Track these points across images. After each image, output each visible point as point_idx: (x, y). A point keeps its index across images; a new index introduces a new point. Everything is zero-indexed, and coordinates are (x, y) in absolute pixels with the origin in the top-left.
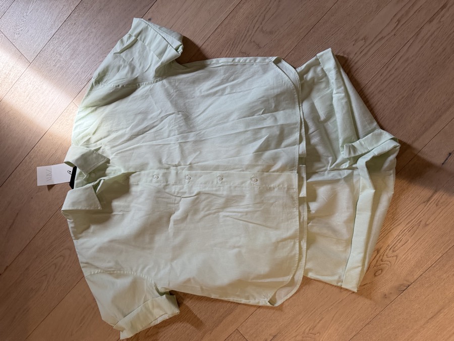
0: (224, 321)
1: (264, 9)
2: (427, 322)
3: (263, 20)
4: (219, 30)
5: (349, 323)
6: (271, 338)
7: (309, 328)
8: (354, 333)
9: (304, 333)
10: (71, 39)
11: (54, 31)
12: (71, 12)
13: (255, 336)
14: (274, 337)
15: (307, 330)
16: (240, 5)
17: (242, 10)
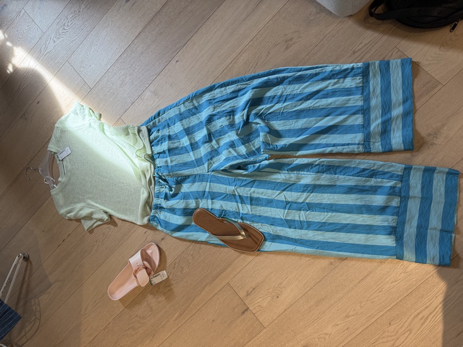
0: (219, 277)
1: (257, 57)
2: (359, 282)
3: (256, 65)
4: (225, 71)
5: (305, 281)
6: (252, 289)
7: (277, 284)
8: (309, 288)
9: (274, 287)
10: (121, 72)
11: (109, 67)
12: (121, 53)
13: (240, 288)
14: (254, 289)
15: (276, 285)
16: (241, 54)
17: (242, 58)
